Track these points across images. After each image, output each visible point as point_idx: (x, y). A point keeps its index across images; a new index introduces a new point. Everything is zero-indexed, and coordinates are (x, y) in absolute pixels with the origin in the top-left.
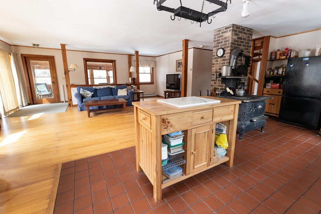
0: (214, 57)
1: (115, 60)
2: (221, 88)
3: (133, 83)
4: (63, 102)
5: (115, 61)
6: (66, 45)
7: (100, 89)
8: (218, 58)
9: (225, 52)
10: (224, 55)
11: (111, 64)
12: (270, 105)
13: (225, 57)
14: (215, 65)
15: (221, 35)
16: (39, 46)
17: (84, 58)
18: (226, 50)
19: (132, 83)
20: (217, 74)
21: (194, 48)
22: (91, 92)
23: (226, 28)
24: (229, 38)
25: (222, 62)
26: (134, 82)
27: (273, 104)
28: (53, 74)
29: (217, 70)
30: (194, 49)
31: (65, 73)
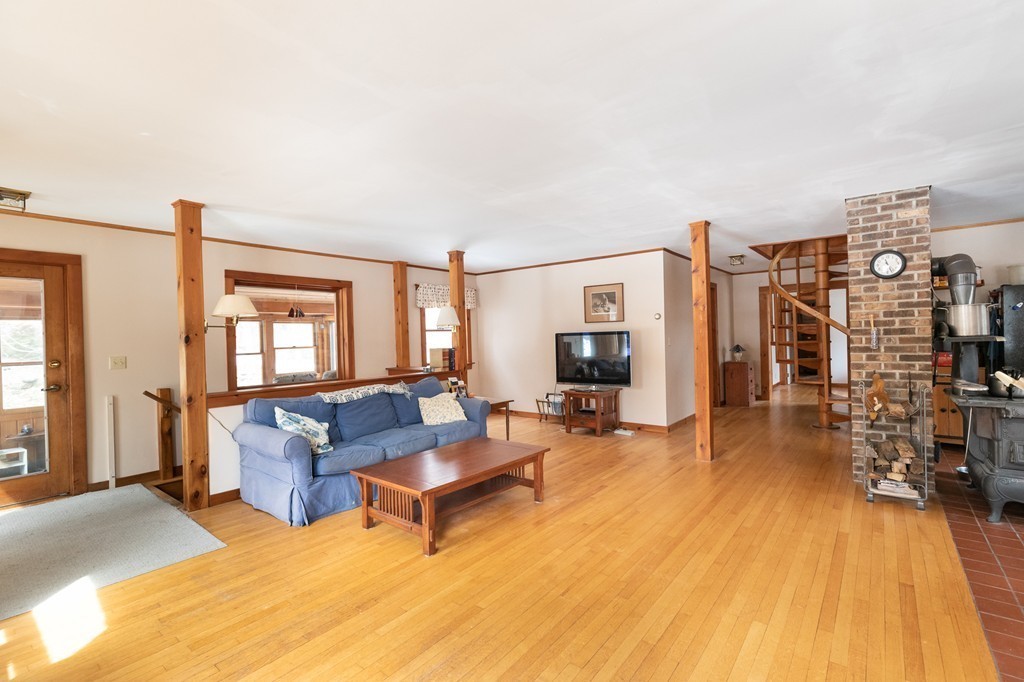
0: (855, 278)
1: (351, 282)
2: (907, 372)
3: (447, 370)
4: (104, 486)
5: (348, 285)
6: (203, 206)
7: (351, 403)
8: (877, 281)
9: (909, 264)
10: (905, 273)
11: (331, 297)
12: (942, 414)
13: (910, 277)
14: (862, 300)
15: (879, 212)
16: (31, 205)
17: (226, 271)
18: (912, 257)
19: (444, 367)
20: (878, 331)
21: (665, 249)
22: (319, 421)
23: (901, 196)
24: (918, 223)
25: (897, 292)
26: (451, 366)
27: (943, 410)
28: (58, 345)
29: (876, 316)
30: (664, 255)
31: (187, 340)
